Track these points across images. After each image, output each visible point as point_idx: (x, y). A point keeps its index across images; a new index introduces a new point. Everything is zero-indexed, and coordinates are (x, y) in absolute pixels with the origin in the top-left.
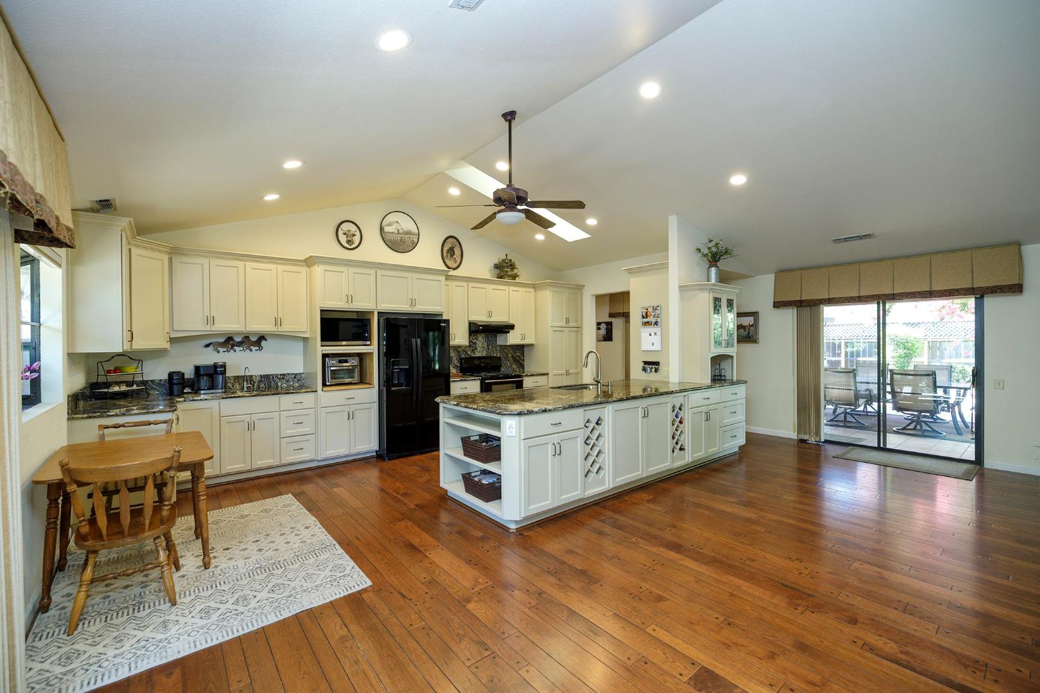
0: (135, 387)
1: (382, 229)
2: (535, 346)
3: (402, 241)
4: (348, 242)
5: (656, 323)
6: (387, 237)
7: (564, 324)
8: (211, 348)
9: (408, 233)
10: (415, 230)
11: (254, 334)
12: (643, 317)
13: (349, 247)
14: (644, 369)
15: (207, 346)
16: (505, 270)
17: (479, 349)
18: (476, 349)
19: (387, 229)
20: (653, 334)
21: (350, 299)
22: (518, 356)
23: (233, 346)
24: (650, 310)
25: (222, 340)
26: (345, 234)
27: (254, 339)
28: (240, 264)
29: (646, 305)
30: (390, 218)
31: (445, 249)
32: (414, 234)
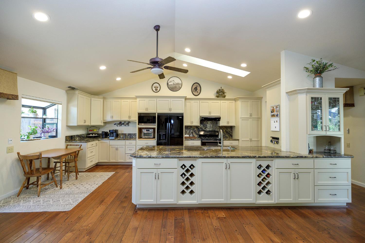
0: (96, 135)
1: (168, 84)
2: (235, 127)
3: (175, 87)
4: (156, 90)
5: (277, 116)
6: (169, 86)
7: (249, 117)
8: (116, 125)
9: (178, 84)
10: (180, 82)
11: (123, 121)
12: (272, 112)
13: (156, 91)
14: (271, 141)
15: (115, 124)
16: (221, 94)
17: (208, 128)
18: (207, 127)
19: (169, 84)
20: (276, 122)
21: (147, 109)
22: (229, 131)
23: (121, 124)
24: (275, 108)
25: (119, 123)
26: (155, 87)
27: (127, 122)
28: (120, 100)
29: (273, 105)
30: (171, 80)
31: (193, 88)
32: (180, 84)
